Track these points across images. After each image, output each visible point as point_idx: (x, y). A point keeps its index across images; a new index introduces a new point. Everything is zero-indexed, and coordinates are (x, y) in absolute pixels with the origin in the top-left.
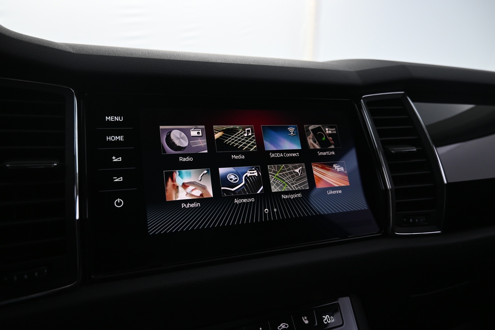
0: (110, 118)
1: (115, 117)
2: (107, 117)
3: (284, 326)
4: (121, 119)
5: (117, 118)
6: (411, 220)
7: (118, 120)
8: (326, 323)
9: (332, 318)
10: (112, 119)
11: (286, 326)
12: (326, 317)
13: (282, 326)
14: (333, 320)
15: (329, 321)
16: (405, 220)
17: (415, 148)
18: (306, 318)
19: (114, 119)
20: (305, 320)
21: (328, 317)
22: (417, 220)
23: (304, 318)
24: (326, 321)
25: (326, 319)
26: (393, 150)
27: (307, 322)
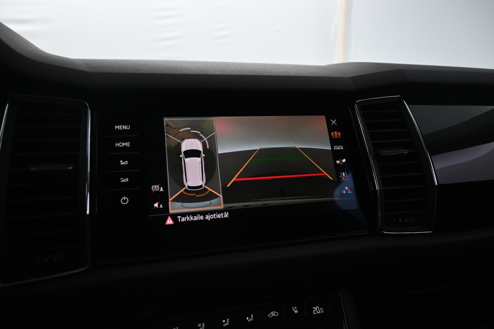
0: (119, 127)
1: (123, 126)
2: (116, 126)
3: (274, 314)
4: (128, 128)
5: (125, 127)
6: (400, 220)
7: (125, 128)
8: (316, 313)
9: (321, 309)
10: (120, 127)
11: (276, 314)
12: (316, 309)
13: (272, 314)
14: (322, 311)
15: (318, 312)
16: (394, 220)
17: (406, 151)
18: (295, 308)
19: (122, 128)
20: (295, 309)
21: (317, 308)
22: (406, 220)
23: (294, 308)
24: (315, 312)
25: (316, 310)
26: (383, 153)
27: (296, 312)
